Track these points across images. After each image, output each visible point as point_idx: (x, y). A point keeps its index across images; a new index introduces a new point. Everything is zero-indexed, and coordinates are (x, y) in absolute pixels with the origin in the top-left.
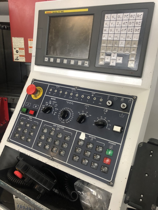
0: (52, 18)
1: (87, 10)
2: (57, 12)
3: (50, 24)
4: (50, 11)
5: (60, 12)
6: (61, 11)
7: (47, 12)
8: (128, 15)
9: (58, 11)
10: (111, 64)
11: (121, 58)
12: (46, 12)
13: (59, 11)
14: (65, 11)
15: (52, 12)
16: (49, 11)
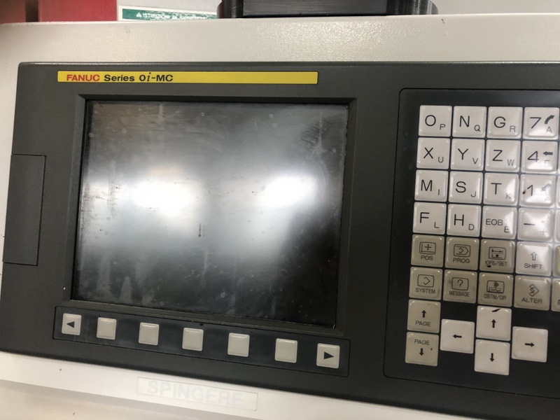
0: (98, 109)
1: (311, 78)
2: (132, 78)
3: (91, 135)
4: (89, 73)
5: (152, 81)
6: (154, 74)
7: (68, 77)
8: (552, 117)
9: (136, 75)
10: (481, 365)
11: (540, 336)
12: (62, 76)
13: (146, 73)
14: (180, 77)
15: (101, 76)
16: (82, 73)
